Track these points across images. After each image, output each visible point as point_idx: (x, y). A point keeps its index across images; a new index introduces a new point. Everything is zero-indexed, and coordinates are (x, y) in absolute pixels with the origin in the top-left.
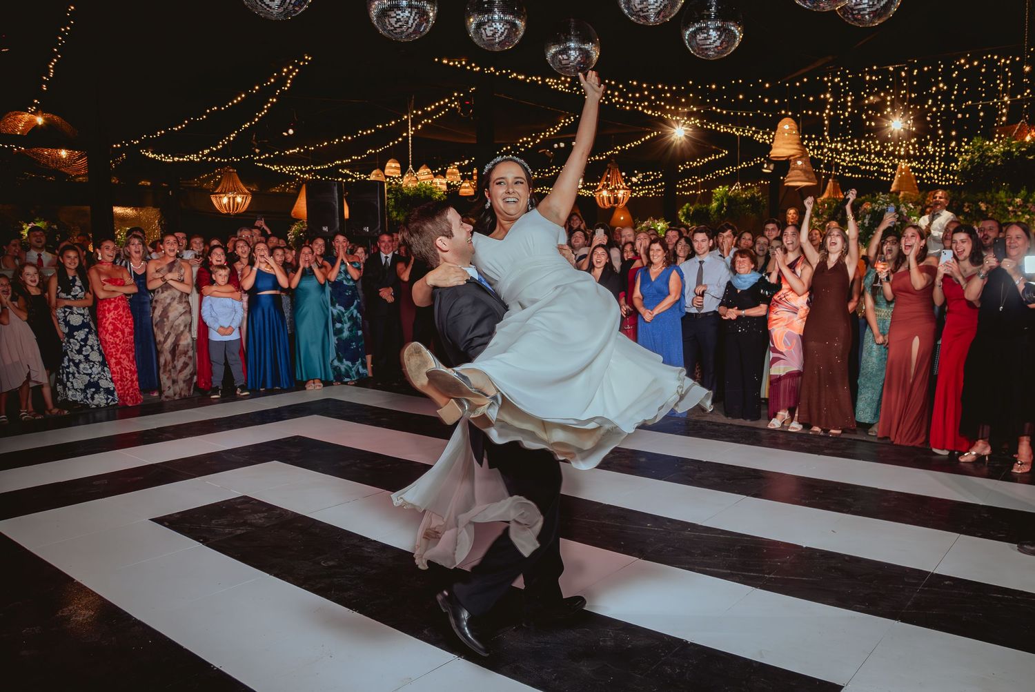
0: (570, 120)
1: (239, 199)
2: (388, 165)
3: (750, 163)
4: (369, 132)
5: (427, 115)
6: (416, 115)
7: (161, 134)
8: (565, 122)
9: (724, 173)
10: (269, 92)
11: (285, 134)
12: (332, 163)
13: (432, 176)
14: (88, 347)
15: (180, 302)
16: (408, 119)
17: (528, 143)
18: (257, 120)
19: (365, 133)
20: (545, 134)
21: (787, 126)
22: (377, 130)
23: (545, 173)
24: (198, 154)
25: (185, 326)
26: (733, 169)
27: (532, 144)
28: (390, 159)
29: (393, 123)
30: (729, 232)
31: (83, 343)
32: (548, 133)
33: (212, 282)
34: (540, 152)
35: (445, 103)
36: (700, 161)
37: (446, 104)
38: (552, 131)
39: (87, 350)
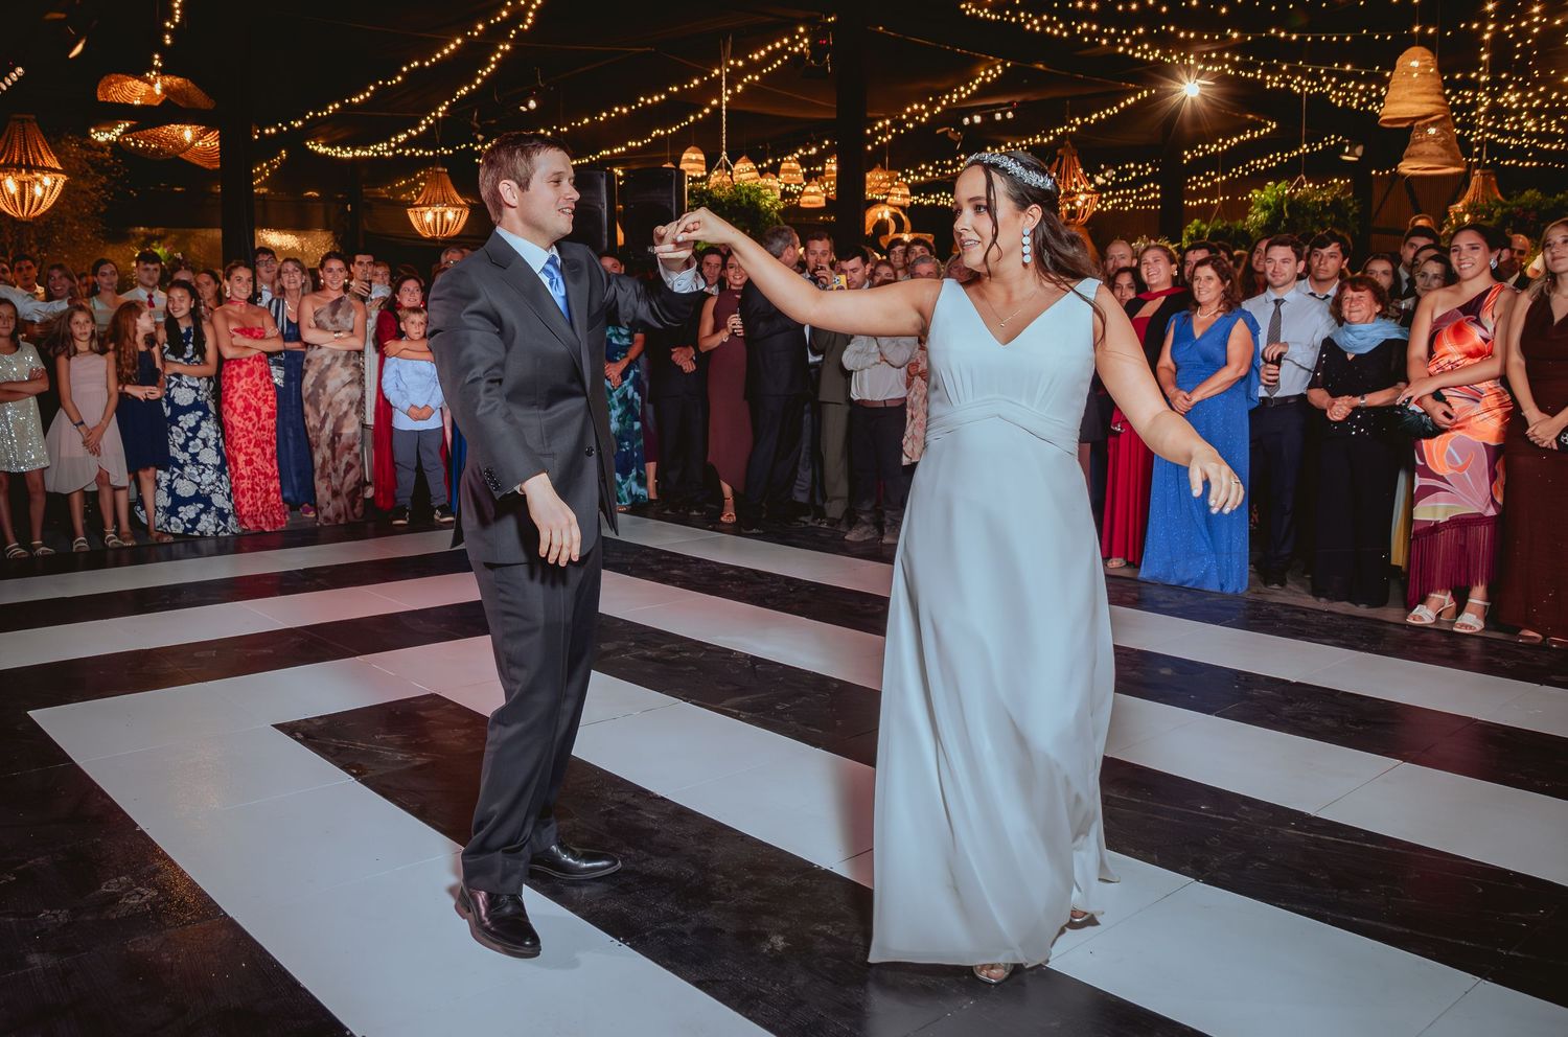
0: (995, 71)
1: (450, 215)
2: (685, 155)
3: (1316, 146)
4: (656, 99)
5: (752, 67)
6: (734, 68)
7: (334, 109)
8: (987, 75)
9: (1266, 165)
10: (498, 33)
11: (523, 108)
12: (594, 155)
13: (756, 174)
14: (198, 441)
15: (344, 365)
16: (719, 78)
17: (921, 113)
18: (479, 81)
19: (649, 101)
20: (951, 98)
21: (1415, 63)
22: (669, 94)
23: (947, 167)
24: (389, 142)
25: (351, 403)
26: (1283, 158)
27: (927, 115)
28: (689, 147)
29: (696, 82)
30: (1333, 248)
31: (190, 435)
32: (955, 96)
33: (400, 335)
34: (938, 132)
35: (783, 45)
36: (1224, 143)
37: (784, 47)
38: (965, 92)
39: (196, 446)
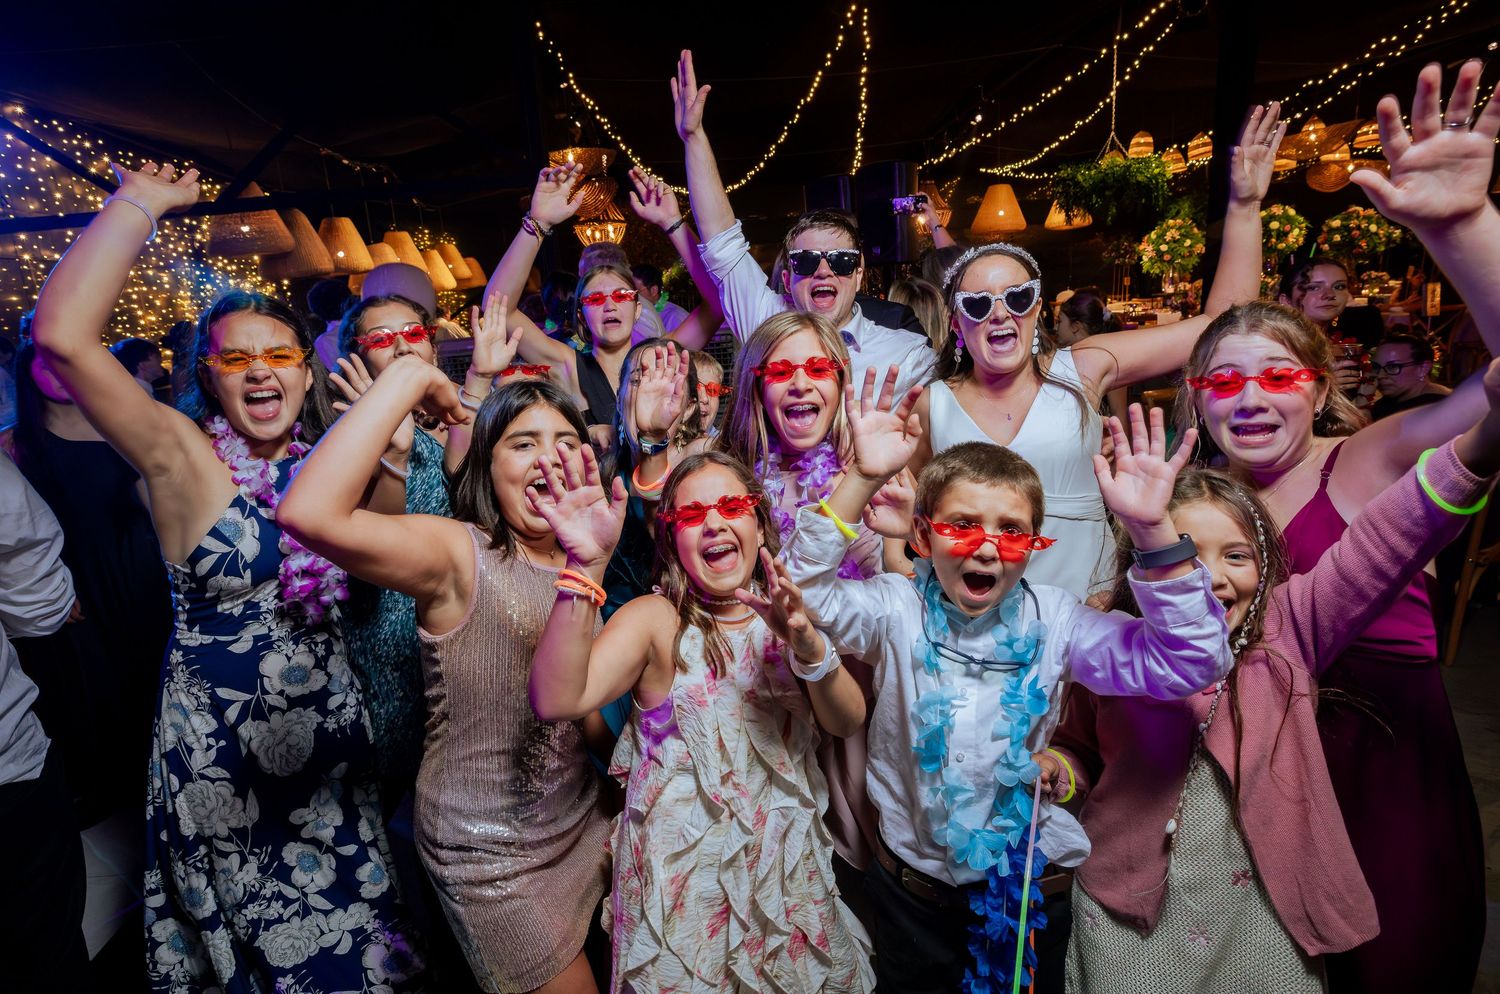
2: (1134, 141)
4: (1054, 91)
10: (850, 57)
19: (1050, 95)
22: (1065, 84)
29: (1086, 66)
